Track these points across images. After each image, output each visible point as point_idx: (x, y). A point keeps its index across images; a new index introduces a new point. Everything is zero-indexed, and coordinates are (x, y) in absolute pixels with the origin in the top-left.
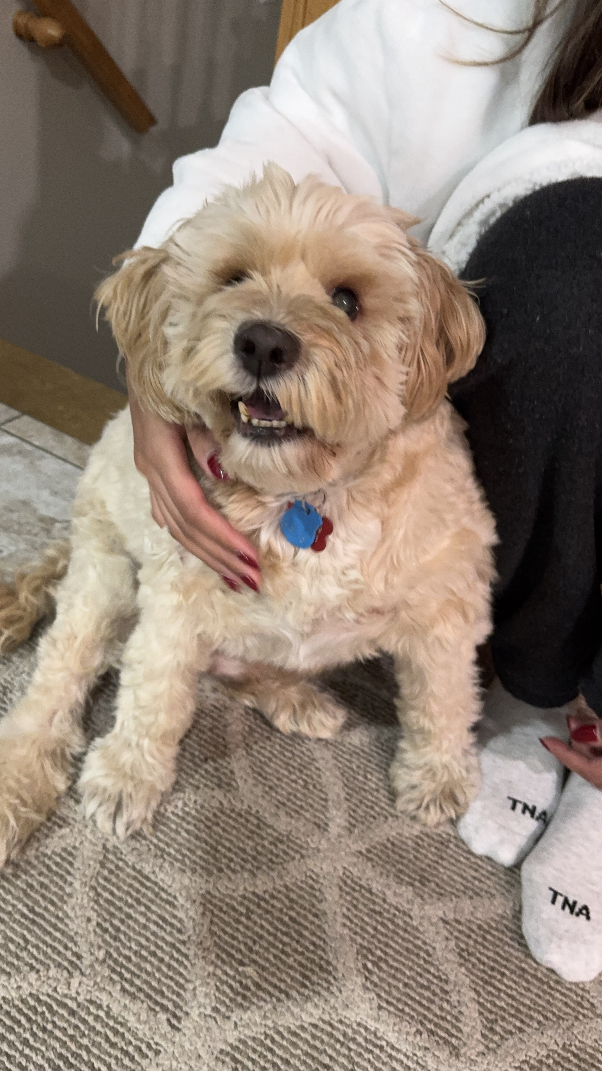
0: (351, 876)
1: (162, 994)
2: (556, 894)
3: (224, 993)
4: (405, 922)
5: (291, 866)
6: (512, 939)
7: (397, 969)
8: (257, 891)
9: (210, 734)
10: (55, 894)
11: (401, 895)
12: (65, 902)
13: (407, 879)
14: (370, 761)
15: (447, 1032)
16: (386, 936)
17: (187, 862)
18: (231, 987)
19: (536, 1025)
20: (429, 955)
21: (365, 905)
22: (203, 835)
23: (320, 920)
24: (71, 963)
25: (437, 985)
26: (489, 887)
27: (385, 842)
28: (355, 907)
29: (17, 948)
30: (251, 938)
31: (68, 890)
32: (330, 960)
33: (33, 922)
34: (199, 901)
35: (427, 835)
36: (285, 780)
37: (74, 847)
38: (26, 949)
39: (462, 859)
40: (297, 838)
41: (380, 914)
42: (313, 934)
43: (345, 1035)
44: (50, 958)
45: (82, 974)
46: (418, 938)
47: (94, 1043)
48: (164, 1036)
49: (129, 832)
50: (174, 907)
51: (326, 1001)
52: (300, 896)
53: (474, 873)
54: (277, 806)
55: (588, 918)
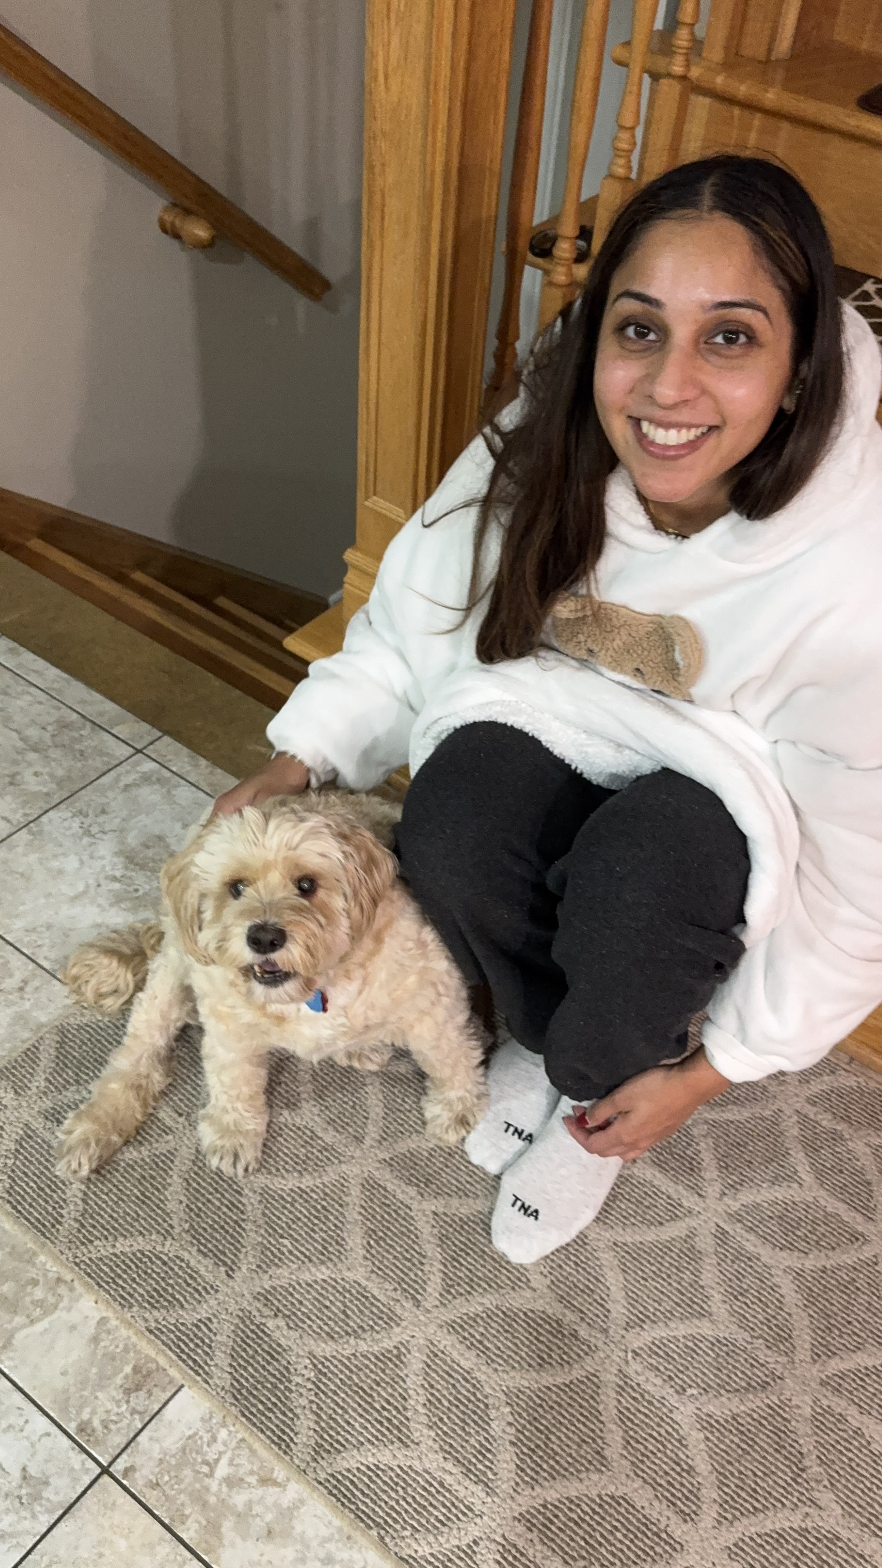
0: (373, 1178)
1: (224, 1254)
2: (517, 1199)
3: (266, 1256)
4: (406, 1213)
5: (329, 1169)
6: (483, 1229)
7: (391, 1246)
8: (302, 1186)
10: (160, 1183)
11: (407, 1193)
12: (167, 1190)
13: (415, 1181)
15: (416, 1291)
16: (389, 1222)
18: (272, 1252)
19: (481, 1290)
20: (417, 1237)
21: (379, 1199)
23: (344, 1209)
24: (167, 1231)
25: (417, 1259)
26: (477, 1189)
27: (406, 1152)
28: (371, 1200)
30: (290, 1218)
31: (169, 1181)
32: (345, 1237)
33: (144, 1202)
34: (260, 1191)
35: (441, 1149)
36: (339, 1102)
37: (176, 1149)
38: (138, 1221)
39: (462, 1167)
40: (339, 1148)
41: (388, 1206)
43: (344, 1288)
44: (153, 1227)
45: (173, 1238)
46: (413, 1225)
47: (177, 1283)
48: (222, 1282)
50: (241, 1195)
51: (335, 1265)
52: (332, 1191)
53: (468, 1179)
54: (329, 1124)
55: (536, 1218)
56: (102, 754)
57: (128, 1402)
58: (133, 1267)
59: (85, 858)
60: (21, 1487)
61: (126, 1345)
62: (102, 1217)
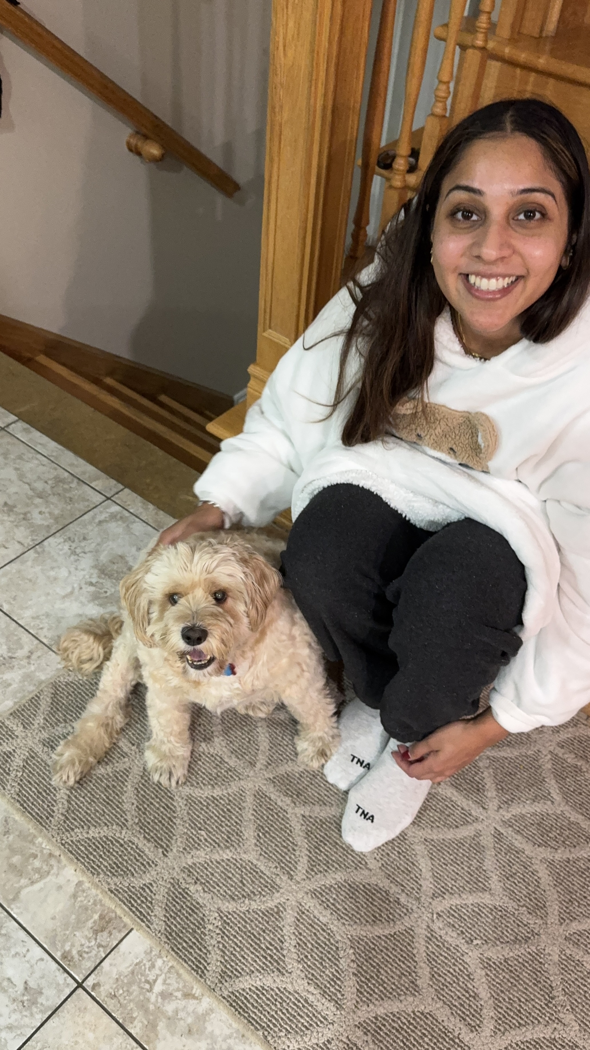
0: (262, 790)
1: (162, 840)
2: (359, 808)
3: (190, 842)
4: (284, 815)
5: (232, 784)
6: (336, 828)
7: (274, 838)
8: (214, 795)
10: (119, 791)
11: (285, 802)
12: (123, 795)
13: (290, 794)
15: (290, 868)
16: (272, 821)
18: (193, 839)
19: (334, 869)
20: (291, 832)
21: (265, 805)
23: (242, 811)
24: (123, 823)
25: (291, 846)
26: (332, 800)
27: (284, 774)
28: (261, 806)
30: (206, 817)
31: (125, 789)
32: (242, 831)
33: (108, 803)
34: (186, 798)
35: (308, 772)
36: (239, 737)
37: (130, 768)
38: (103, 815)
39: (322, 785)
40: (239, 770)
41: (272, 810)
43: (241, 865)
44: (114, 821)
45: (127, 828)
46: (288, 823)
47: (129, 859)
48: (160, 859)
50: (173, 800)
51: (236, 849)
52: (234, 799)
53: (326, 793)
54: (232, 753)
55: (372, 821)
56: (84, 500)
57: (96, 939)
58: (100, 847)
59: (72, 569)
60: (24, 995)
61: (95, 901)
62: (80, 813)
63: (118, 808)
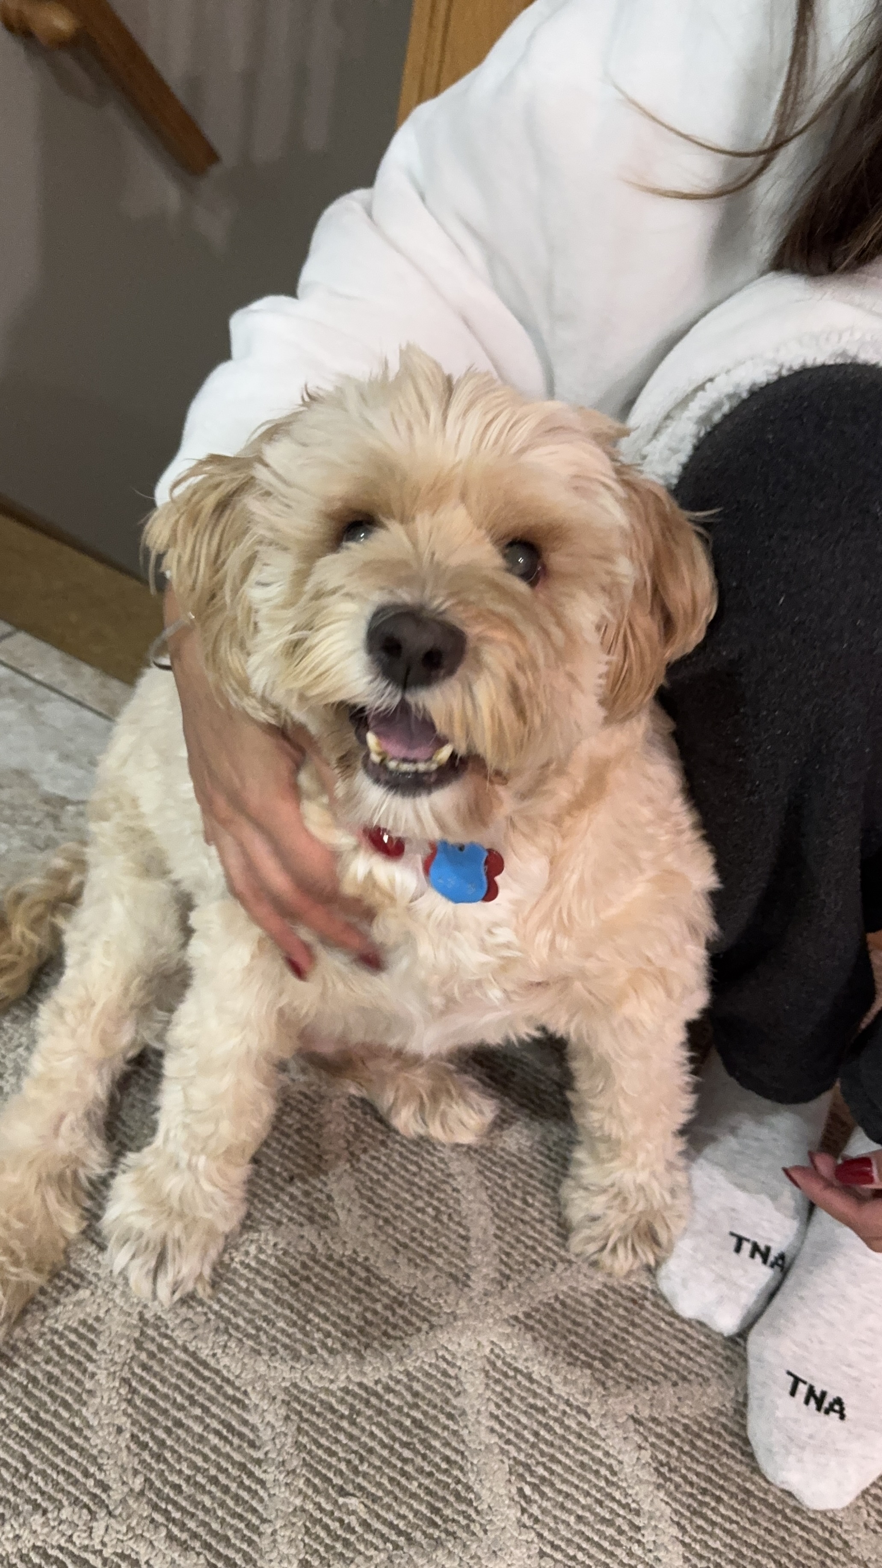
0: (502, 1355)
1: (227, 1539)
2: (797, 1381)
3: (317, 1538)
4: (579, 1423)
5: (414, 1342)
6: (732, 1445)
7: (567, 1496)
8: (365, 1381)
9: (297, 1138)
10: (69, 1390)
11: (574, 1382)
12: (85, 1404)
13: (582, 1357)
14: (531, 1176)
16: (552, 1445)
17: (264, 1338)
18: (326, 1527)
20: (614, 1473)
21: (522, 1399)
22: (287, 1297)
23: (457, 1423)
24: (94, 1496)
25: (624, 1518)
26: (701, 1366)
27: (552, 1301)
28: (508, 1401)
29: (13, 1476)
30: (355, 1452)
31: (89, 1385)
32: (470, 1484)
33: (38, 1435)
34: (281, 1396)
35: (613, 1290)
36: (407, 1208)
37: (98, 1319)
38: (26, 1477)
39: (663, 1325)
40: (424, 1299)
41: (543, 1411)
42: (447, 1444)
44: (62, 1490)
45: (110, 1514)
46: (598, 1447)
49: (177, 1296)
50: (245, 1407)
52: (429, 1388)
53: (681, 1348)
54: (395, 1249)
55: (842, 1416)
63: (74, 1446)
